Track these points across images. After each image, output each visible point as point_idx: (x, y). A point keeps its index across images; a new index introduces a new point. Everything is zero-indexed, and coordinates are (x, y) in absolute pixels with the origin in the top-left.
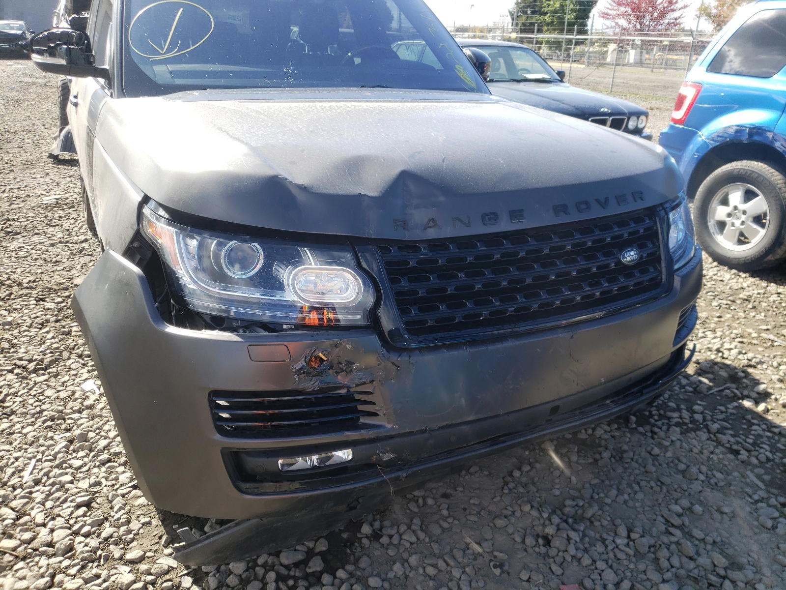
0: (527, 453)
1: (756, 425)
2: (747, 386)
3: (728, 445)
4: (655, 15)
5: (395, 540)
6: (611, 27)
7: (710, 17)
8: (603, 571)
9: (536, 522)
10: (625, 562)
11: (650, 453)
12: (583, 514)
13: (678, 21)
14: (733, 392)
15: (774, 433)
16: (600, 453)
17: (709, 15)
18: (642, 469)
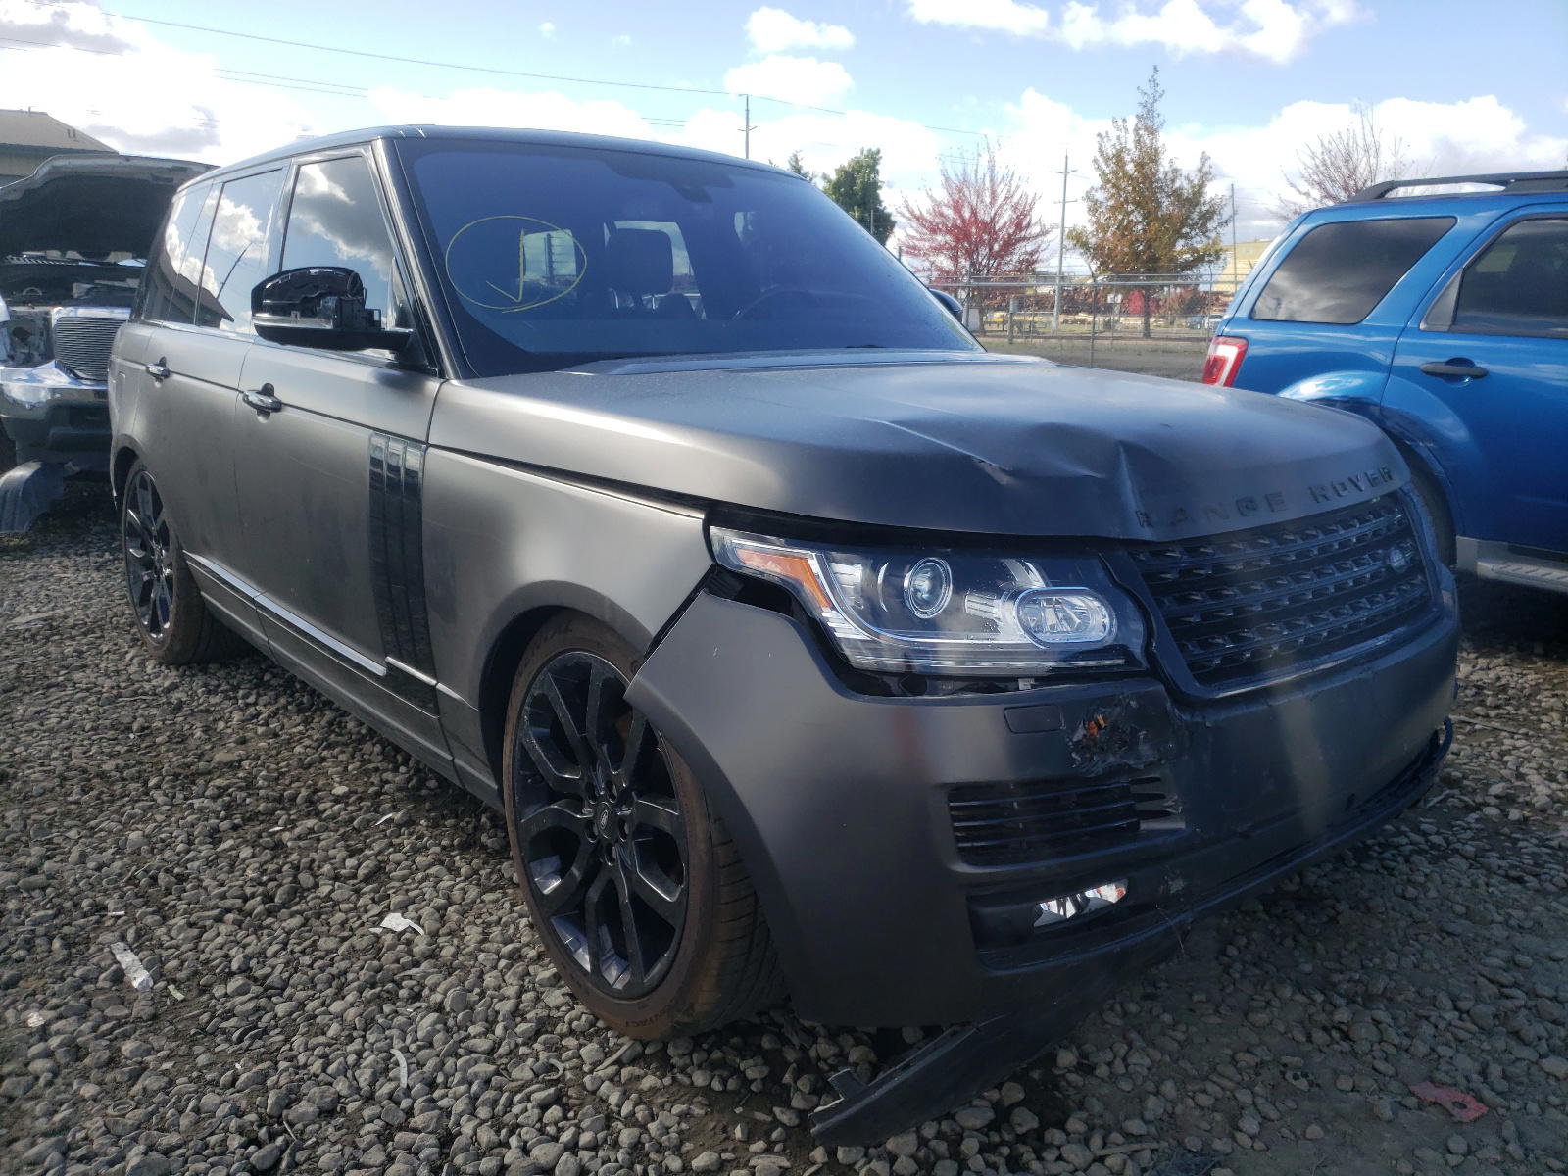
0: (1226, 921)
1: (1523, 840)
2: (1474, 790)
3: (1502, 872)
4: (996, 247)
5: (1120, 1068)
6: (924, 270)
7: (1088, 249)
8: (1451, 1058)
9: (1312, 1010)
10: (1475, 1042)
11: (1404, 897)
12: (1367, 990)
13: (1034, 257)
14: (1461, 800)
15: (1552, 847)
16: (1333, 908)
17: (1085, 245)
18: (1409, 920)
